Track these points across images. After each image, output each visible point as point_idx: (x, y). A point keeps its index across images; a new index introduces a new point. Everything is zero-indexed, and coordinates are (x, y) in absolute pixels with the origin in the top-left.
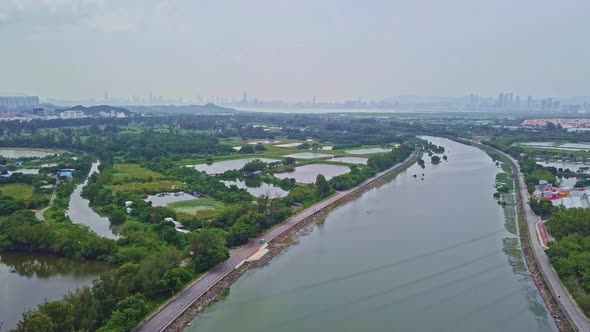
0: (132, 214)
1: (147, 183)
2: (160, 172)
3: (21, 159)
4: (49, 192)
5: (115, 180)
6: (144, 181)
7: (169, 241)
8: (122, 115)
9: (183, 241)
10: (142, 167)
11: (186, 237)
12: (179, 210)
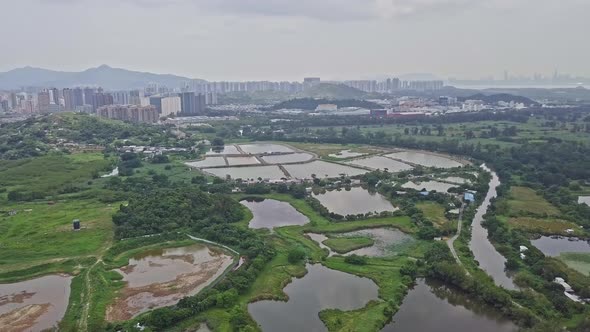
0: (526, 261)
1: (540, 220)
2: (556, 205)
3: (434, 170)
4: (456, 217)
5: (511, 211)
6: (539, 217)
7: (558, 308)
8: (520, 106)
9: (571, 310)
10: (538, 194)
11: (575, 306)
12: (571, 265)
